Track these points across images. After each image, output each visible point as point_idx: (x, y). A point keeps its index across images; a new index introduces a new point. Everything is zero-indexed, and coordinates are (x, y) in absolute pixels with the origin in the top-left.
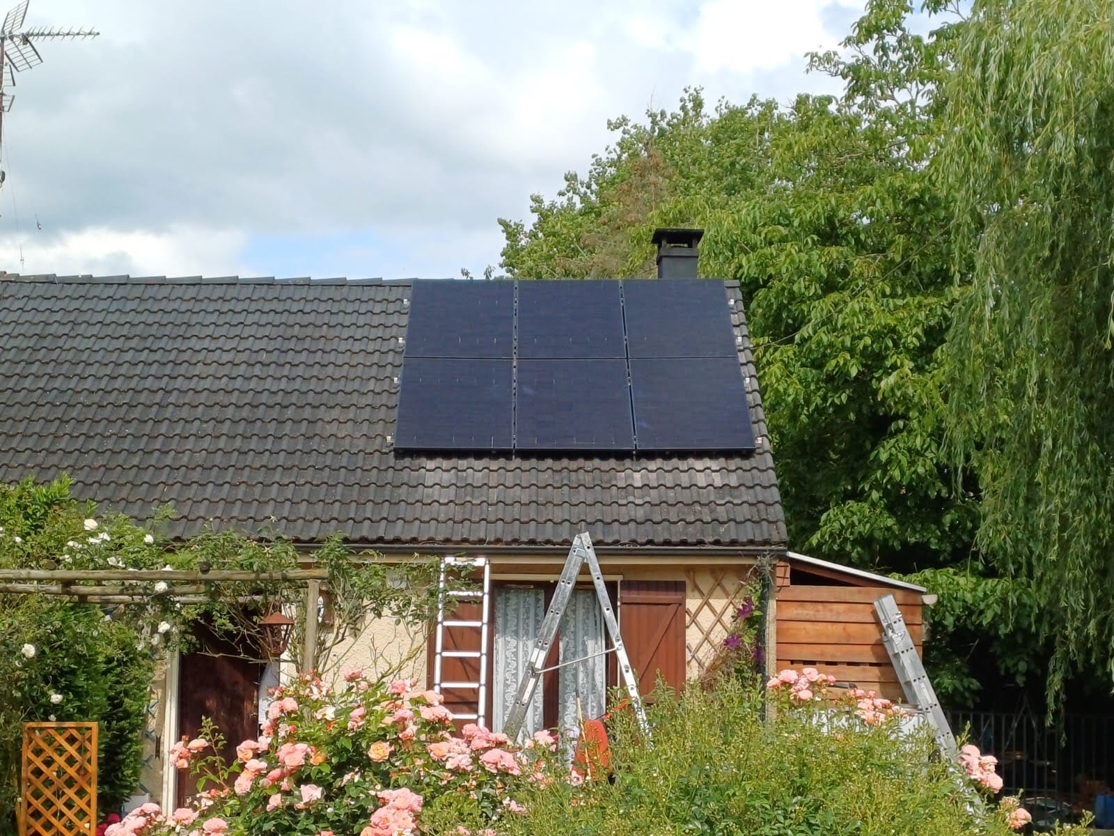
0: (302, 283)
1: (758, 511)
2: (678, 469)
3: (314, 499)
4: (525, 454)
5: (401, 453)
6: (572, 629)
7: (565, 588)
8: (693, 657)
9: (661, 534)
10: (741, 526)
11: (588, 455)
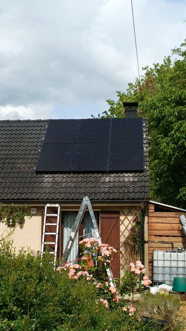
0: (17, 121)
1: (142, 189)
2: (120, 176)
3: (10, 187)
4: (74, 173)
5: (38, 173)
6: (88, 226)
7: (81, 213)
8: (122, 234)
9: (112, 196)
10: (136, 194)
11: (93, 172)
